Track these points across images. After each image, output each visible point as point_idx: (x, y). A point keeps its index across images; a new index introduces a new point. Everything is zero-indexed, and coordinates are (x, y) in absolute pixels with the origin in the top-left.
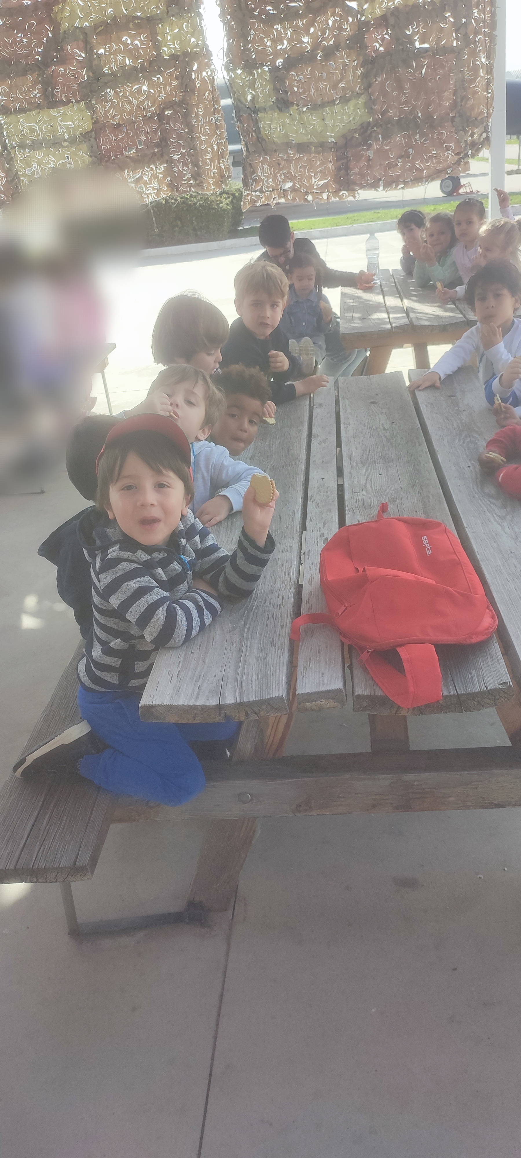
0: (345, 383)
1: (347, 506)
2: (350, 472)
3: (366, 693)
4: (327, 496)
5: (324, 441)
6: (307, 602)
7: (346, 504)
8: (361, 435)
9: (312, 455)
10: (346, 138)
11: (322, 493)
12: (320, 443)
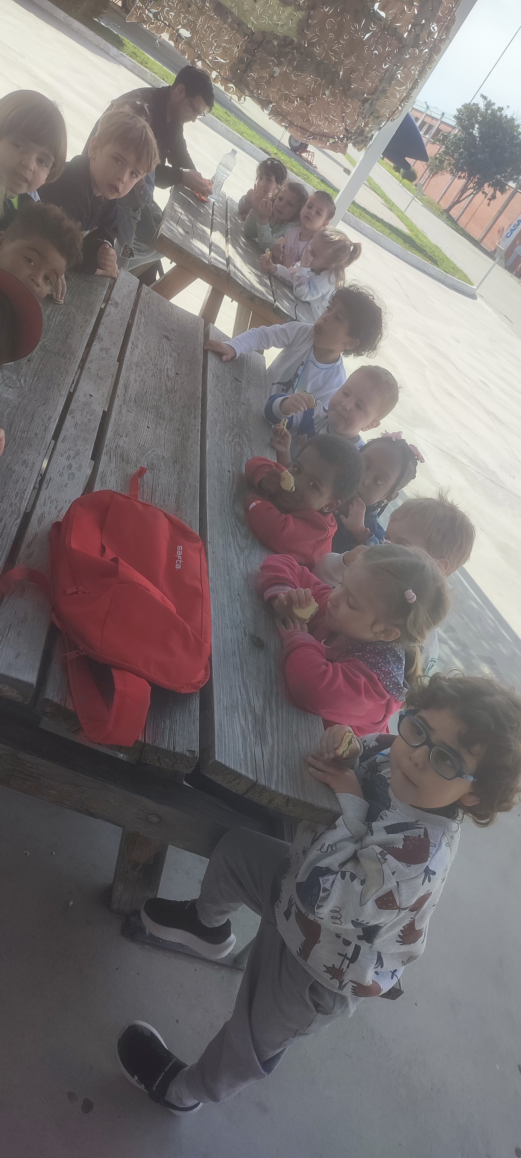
0: (148, 296)
1: (106, 446)
2: (121, 406)
3: (56, 700)
4: (89, 420)
5: (107, 350)
6: (29, 547)
7: (106, 444)
8: (144, 368)
9: (89, 359)
10: (265, 37)
11: (85, 413)
12: (102, 349)
